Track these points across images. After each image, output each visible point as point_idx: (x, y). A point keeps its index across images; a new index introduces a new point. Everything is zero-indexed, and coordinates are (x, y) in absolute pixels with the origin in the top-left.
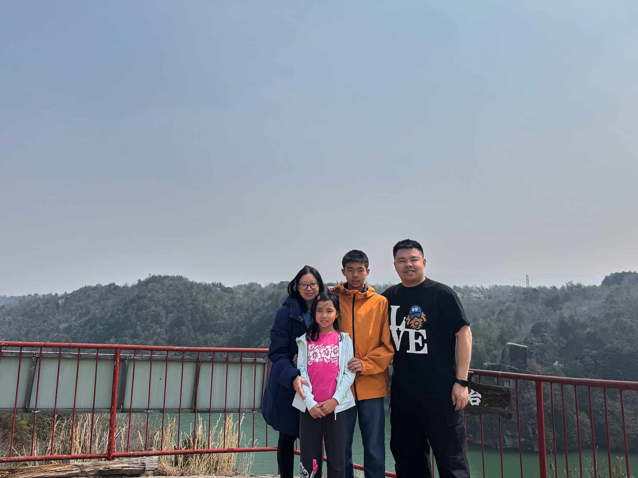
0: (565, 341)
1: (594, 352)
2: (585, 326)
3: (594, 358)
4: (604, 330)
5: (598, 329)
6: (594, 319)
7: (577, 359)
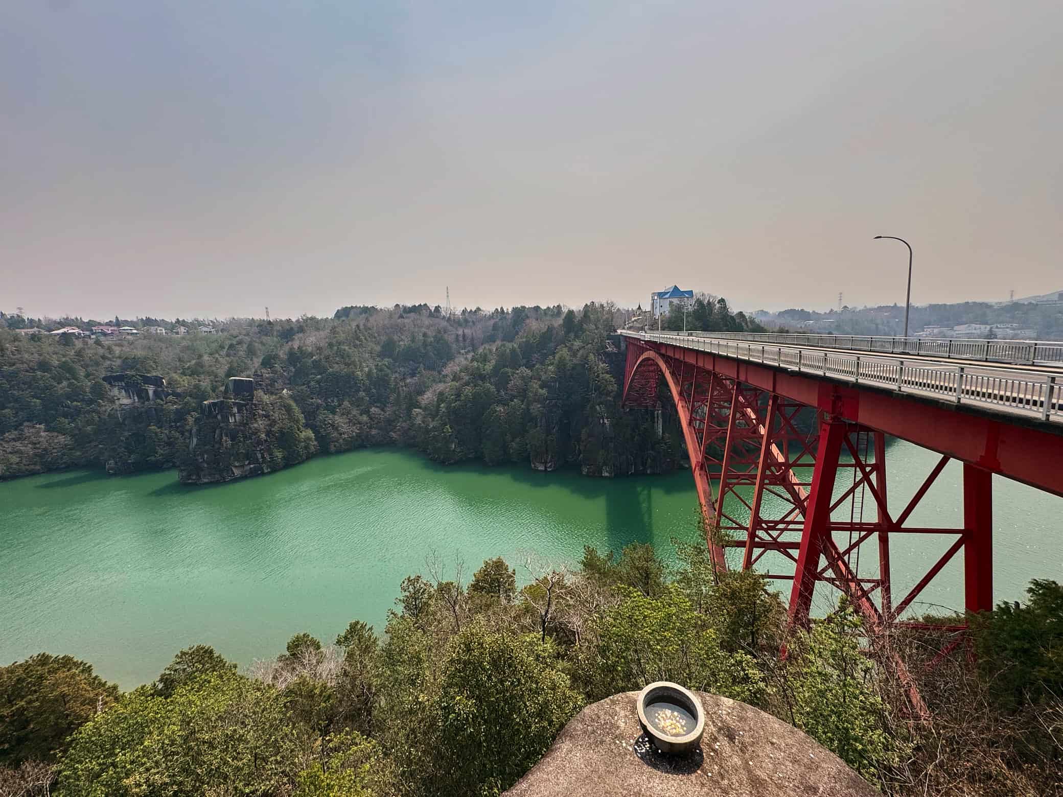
0: (293, 370)
1: (319, 377)
2: (311, 355)
3: (318, 382)
4: (327, 358)
5: (322, 357)
6: (319, 349)
7: (304, 384)
